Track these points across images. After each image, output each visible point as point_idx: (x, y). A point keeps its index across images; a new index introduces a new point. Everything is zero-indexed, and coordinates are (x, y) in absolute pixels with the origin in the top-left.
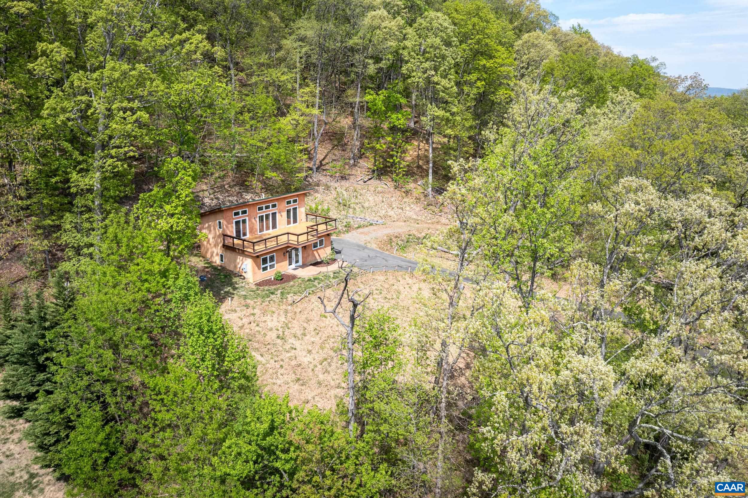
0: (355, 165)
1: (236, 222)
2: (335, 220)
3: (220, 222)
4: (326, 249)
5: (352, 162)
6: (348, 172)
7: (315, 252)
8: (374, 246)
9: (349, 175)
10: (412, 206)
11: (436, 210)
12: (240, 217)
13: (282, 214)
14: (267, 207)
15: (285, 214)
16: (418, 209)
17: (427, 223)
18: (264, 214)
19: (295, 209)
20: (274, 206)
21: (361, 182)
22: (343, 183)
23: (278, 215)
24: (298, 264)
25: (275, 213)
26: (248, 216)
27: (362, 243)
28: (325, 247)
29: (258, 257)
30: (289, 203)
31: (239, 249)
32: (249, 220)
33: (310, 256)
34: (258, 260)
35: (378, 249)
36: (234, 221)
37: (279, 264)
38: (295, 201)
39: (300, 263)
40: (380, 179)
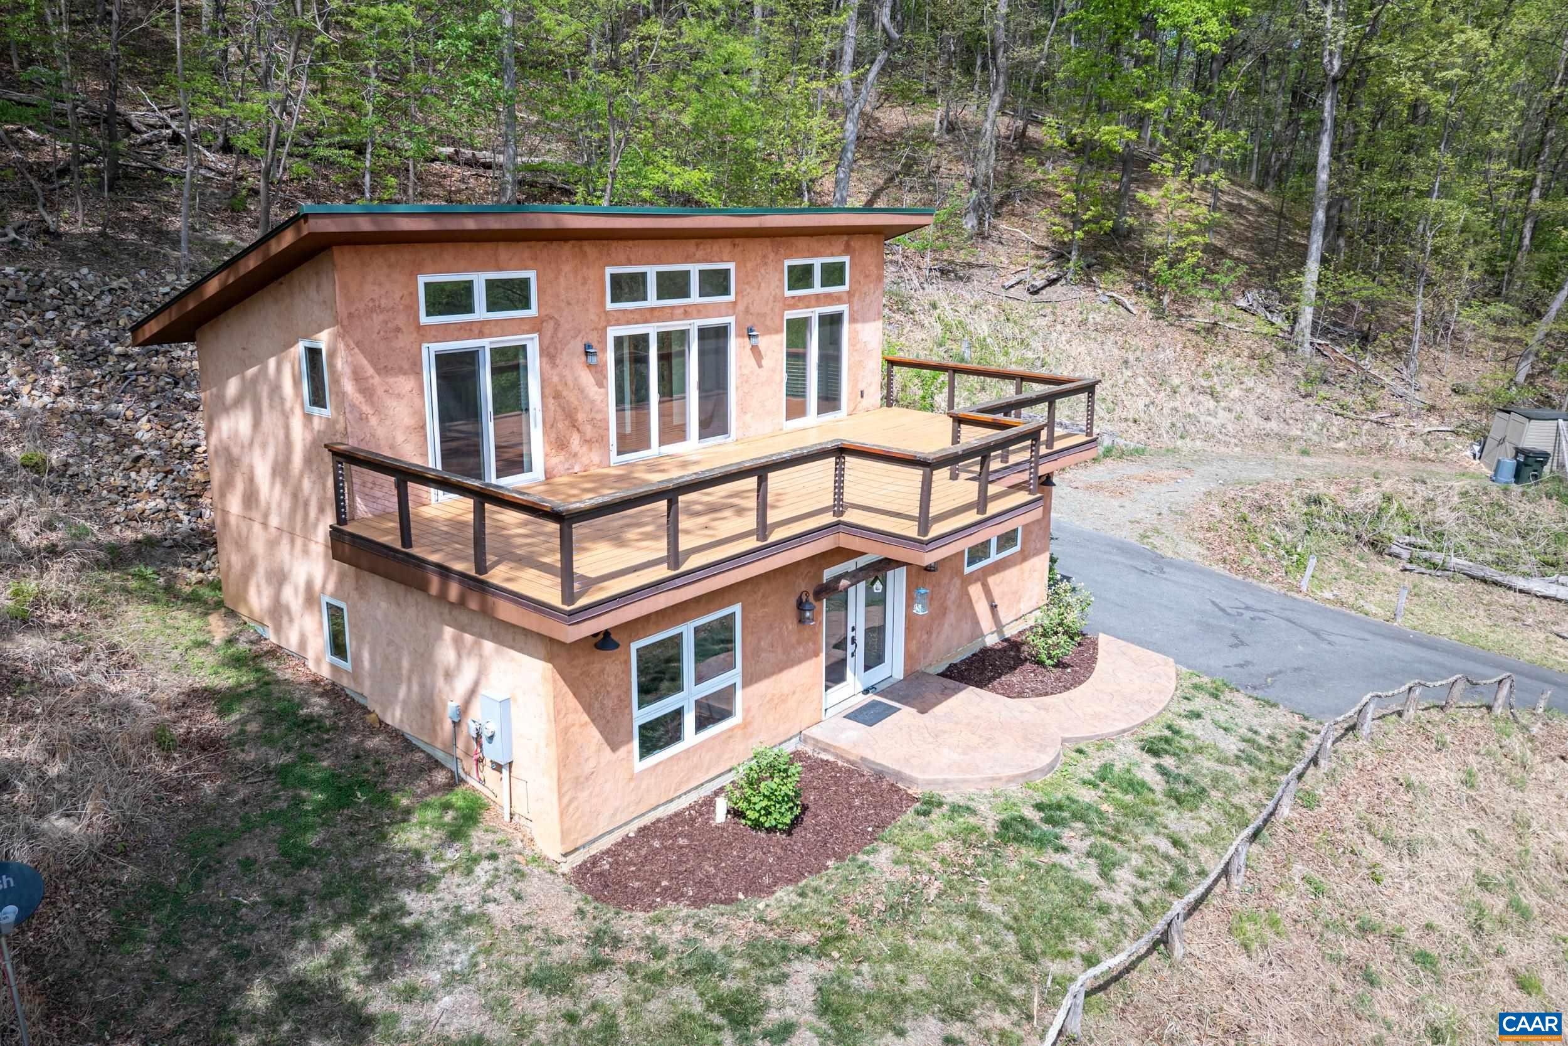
0: (983, 236)
1: (443, 360)
2: (1089, 389)
3: (313, 354)
4: (1027, 565)
5: (969, 223)
6: (961, 257)
7: (975, 590)
8: (1192, 552)
9: (970, 265)
10: (1249, 382)
11: (1354, 400)
12: (480, 329)
13: (763, 342)
14: (674, 285)
15: (775, 346)
16: (1276, 395)
17: (1335, 451)
18: (652, 330)
19: (832, 323)
20: (716, 283)
21: (1019, 292)
22: (955, 288)
23: (736, 346)
24: (878, 674)
25: (721, 332)
26: (536, 325)
27: (1129, 535)
28: (1024, 556)
29: (605, 641)
30: (801, 277)
31: (444, 572)
32: (549, 354)
33: (951, 618)
34: (606, 664)
35: (1219, 568)
36: (430, 350)
37: (763, 687)
38: (833, 275)
39: (894, 667)
40: (1090, 283)
